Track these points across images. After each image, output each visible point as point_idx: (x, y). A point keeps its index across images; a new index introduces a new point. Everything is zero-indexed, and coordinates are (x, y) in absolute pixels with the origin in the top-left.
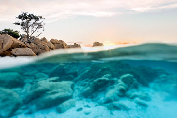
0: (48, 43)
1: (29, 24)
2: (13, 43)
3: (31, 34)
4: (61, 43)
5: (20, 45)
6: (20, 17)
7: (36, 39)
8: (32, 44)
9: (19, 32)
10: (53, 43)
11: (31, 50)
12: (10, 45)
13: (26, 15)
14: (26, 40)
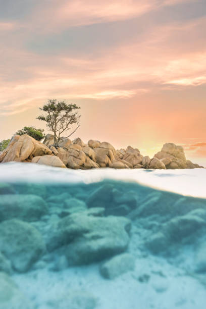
0: (84, 147)
1: (58, 118)
2: (35, 148)
3: (60, 134)
4: (105, 147)
5: (43, 150)
6: (46, 109)
7: (67, 140)
8: (60, 148)
9: (43, 131)
10: (92, 148)
11: (58, 158)
12: (31, 151)
13: (55, 105)
14: (52, 142)
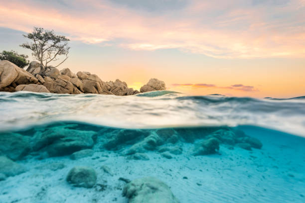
0: (73, 77)
1: (45, 47)
2: (18, 76)
3: (47, 63)
4: (93, 79)
5: (28, 78)
6: (31, 37)
7: (55, 70)
8: (48, 77)
9: (27, 57)
10: (81, 79)
11: (45, 87)
12: (13, 78)
13: (41, 34)
14: (38, 70)
